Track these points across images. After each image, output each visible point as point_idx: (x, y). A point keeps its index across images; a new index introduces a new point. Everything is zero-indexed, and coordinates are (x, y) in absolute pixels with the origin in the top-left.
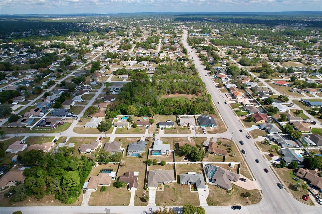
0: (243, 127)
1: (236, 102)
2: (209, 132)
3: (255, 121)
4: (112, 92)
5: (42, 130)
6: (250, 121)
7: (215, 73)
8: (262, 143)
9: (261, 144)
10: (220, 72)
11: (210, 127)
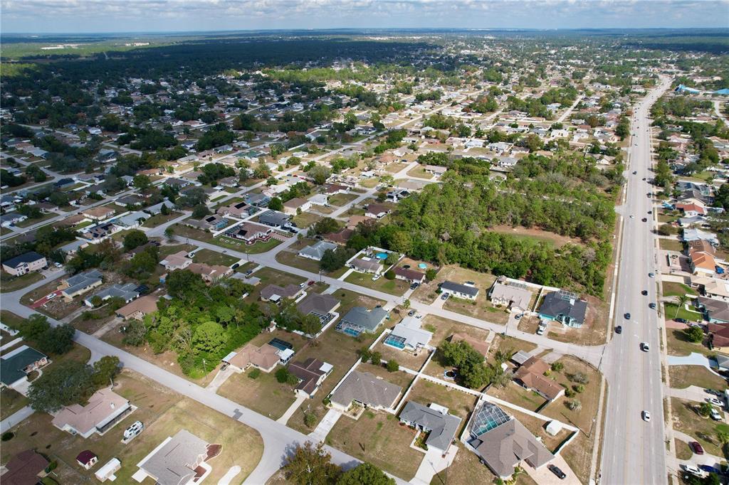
0: (662, 348)
1: (688, 281)
2: (552, 335)
3: (709, 343)
4: (392, 197)
5: (229, 243)
6: (693, 341)
7: (676, 196)
8: (689, 406)
9: (684, 406)
10: (690, 195)
11: (564, 322)
